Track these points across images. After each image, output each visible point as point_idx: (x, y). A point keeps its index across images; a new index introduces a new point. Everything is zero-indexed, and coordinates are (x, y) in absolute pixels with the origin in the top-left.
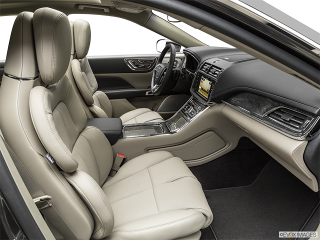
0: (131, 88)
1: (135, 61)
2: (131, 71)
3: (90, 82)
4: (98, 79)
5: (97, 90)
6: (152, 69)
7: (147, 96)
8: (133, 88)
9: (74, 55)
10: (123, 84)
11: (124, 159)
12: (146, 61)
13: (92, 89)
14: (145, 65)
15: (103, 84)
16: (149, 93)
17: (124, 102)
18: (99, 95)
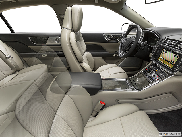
0: (105, 51)
1: (110, 36)
2: (106, 42)
3: (82, 47)
4: (87, 45)
5: (86, 51)
6: (119, 41)
7: (114, 57)
8: (107, 51)
9: (72, 29)
10: (101, 49)
11: (104, 106)
12: (116, 36)
13: (83, 51)
14: (115, 38)
15: (89, 48)
16: (115, 55)
17: (100, 59)
18: (87, 54)
